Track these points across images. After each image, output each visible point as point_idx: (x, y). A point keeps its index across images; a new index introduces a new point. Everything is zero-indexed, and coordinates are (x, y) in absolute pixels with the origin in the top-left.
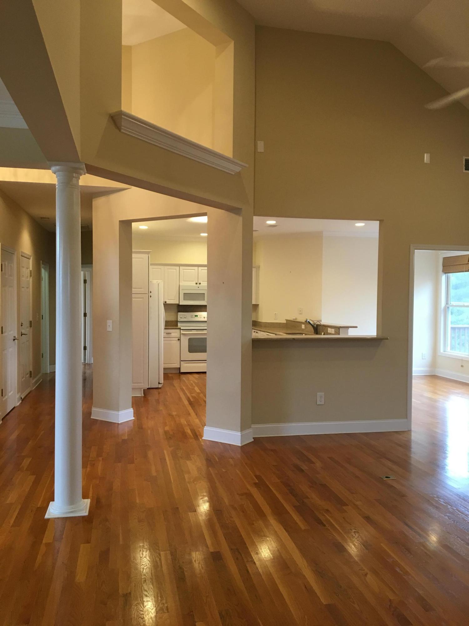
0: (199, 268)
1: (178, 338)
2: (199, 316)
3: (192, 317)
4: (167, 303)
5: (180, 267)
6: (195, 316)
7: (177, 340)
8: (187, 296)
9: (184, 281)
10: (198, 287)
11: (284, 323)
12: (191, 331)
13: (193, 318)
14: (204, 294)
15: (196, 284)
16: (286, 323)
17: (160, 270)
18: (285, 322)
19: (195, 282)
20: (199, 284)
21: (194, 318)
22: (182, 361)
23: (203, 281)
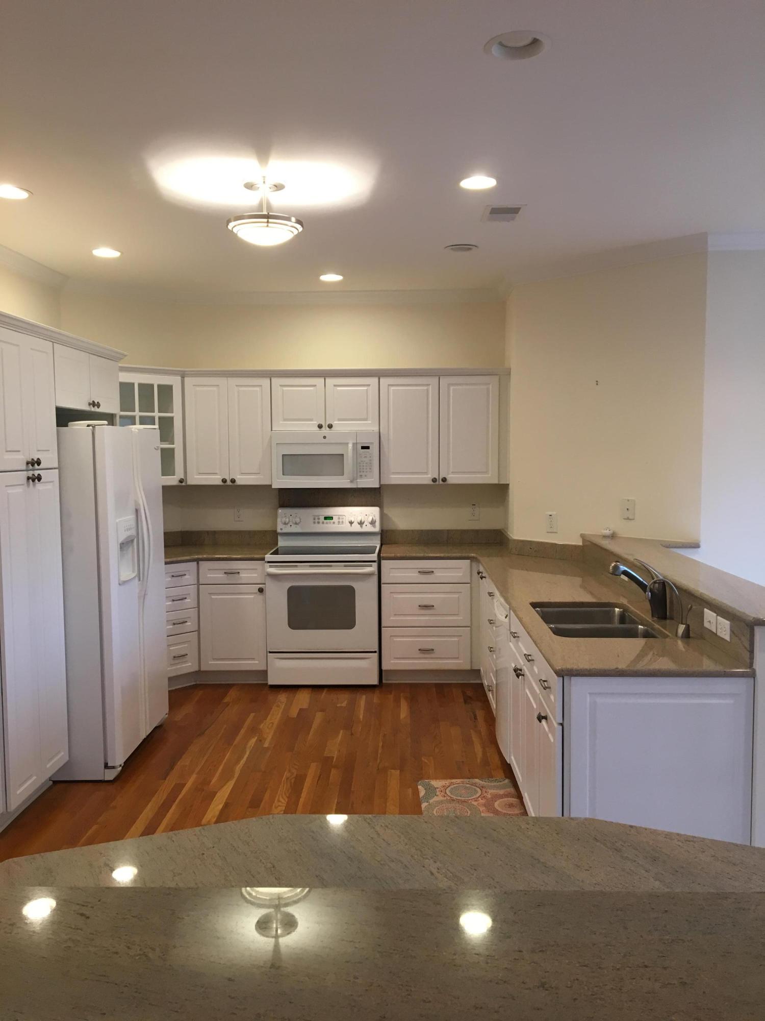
0: (328, 380)
1: (261, 586)
2: (335, 519)
3: (317, 521)
4: (238, 482)
5: (273, 380)
6: (326, 518)
7: (257, 591)
8: (292, 463)
9: (285, 420)
10: (325, 437)
11: (575, 546)
12: (296, 566)
13: (319, 523)
14: (343, 455)
15: (320, 426)
16: (583, 546)
17: (215, 389)
18: (580, 543)
19: (316, 423)
20: (328, 429)
21: (323, 523)
22: (270, 652)
23: (339, 420)
